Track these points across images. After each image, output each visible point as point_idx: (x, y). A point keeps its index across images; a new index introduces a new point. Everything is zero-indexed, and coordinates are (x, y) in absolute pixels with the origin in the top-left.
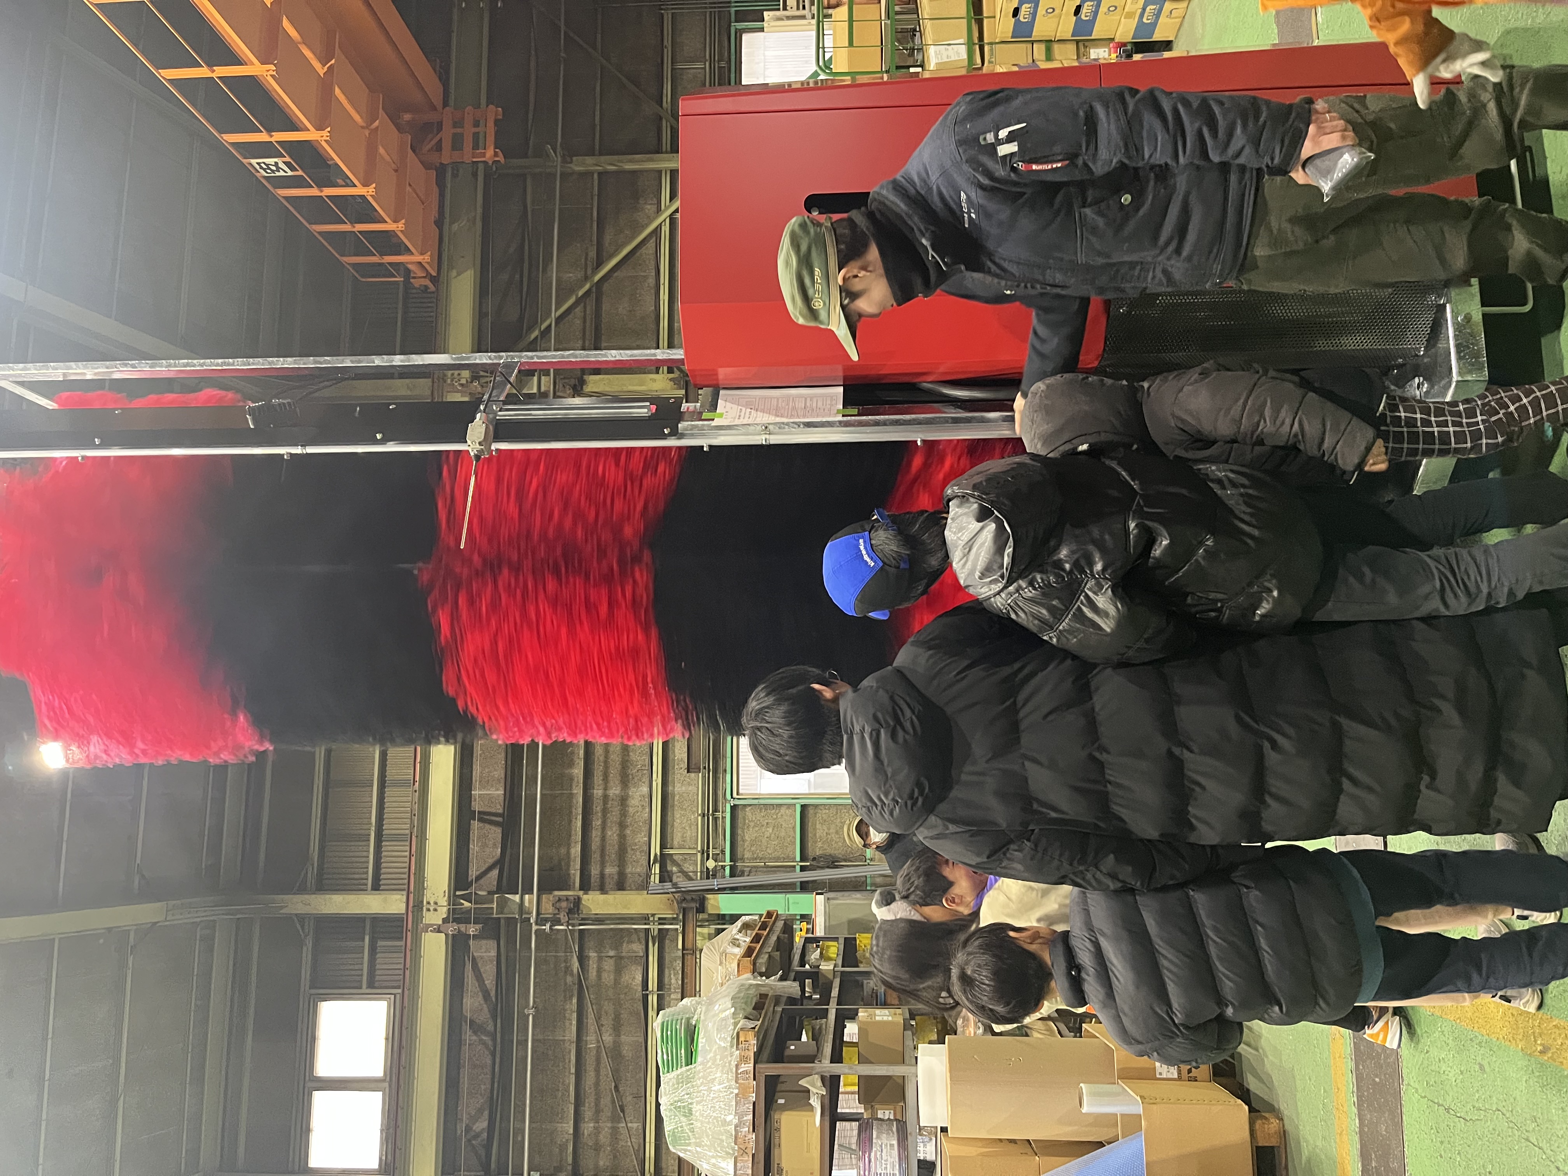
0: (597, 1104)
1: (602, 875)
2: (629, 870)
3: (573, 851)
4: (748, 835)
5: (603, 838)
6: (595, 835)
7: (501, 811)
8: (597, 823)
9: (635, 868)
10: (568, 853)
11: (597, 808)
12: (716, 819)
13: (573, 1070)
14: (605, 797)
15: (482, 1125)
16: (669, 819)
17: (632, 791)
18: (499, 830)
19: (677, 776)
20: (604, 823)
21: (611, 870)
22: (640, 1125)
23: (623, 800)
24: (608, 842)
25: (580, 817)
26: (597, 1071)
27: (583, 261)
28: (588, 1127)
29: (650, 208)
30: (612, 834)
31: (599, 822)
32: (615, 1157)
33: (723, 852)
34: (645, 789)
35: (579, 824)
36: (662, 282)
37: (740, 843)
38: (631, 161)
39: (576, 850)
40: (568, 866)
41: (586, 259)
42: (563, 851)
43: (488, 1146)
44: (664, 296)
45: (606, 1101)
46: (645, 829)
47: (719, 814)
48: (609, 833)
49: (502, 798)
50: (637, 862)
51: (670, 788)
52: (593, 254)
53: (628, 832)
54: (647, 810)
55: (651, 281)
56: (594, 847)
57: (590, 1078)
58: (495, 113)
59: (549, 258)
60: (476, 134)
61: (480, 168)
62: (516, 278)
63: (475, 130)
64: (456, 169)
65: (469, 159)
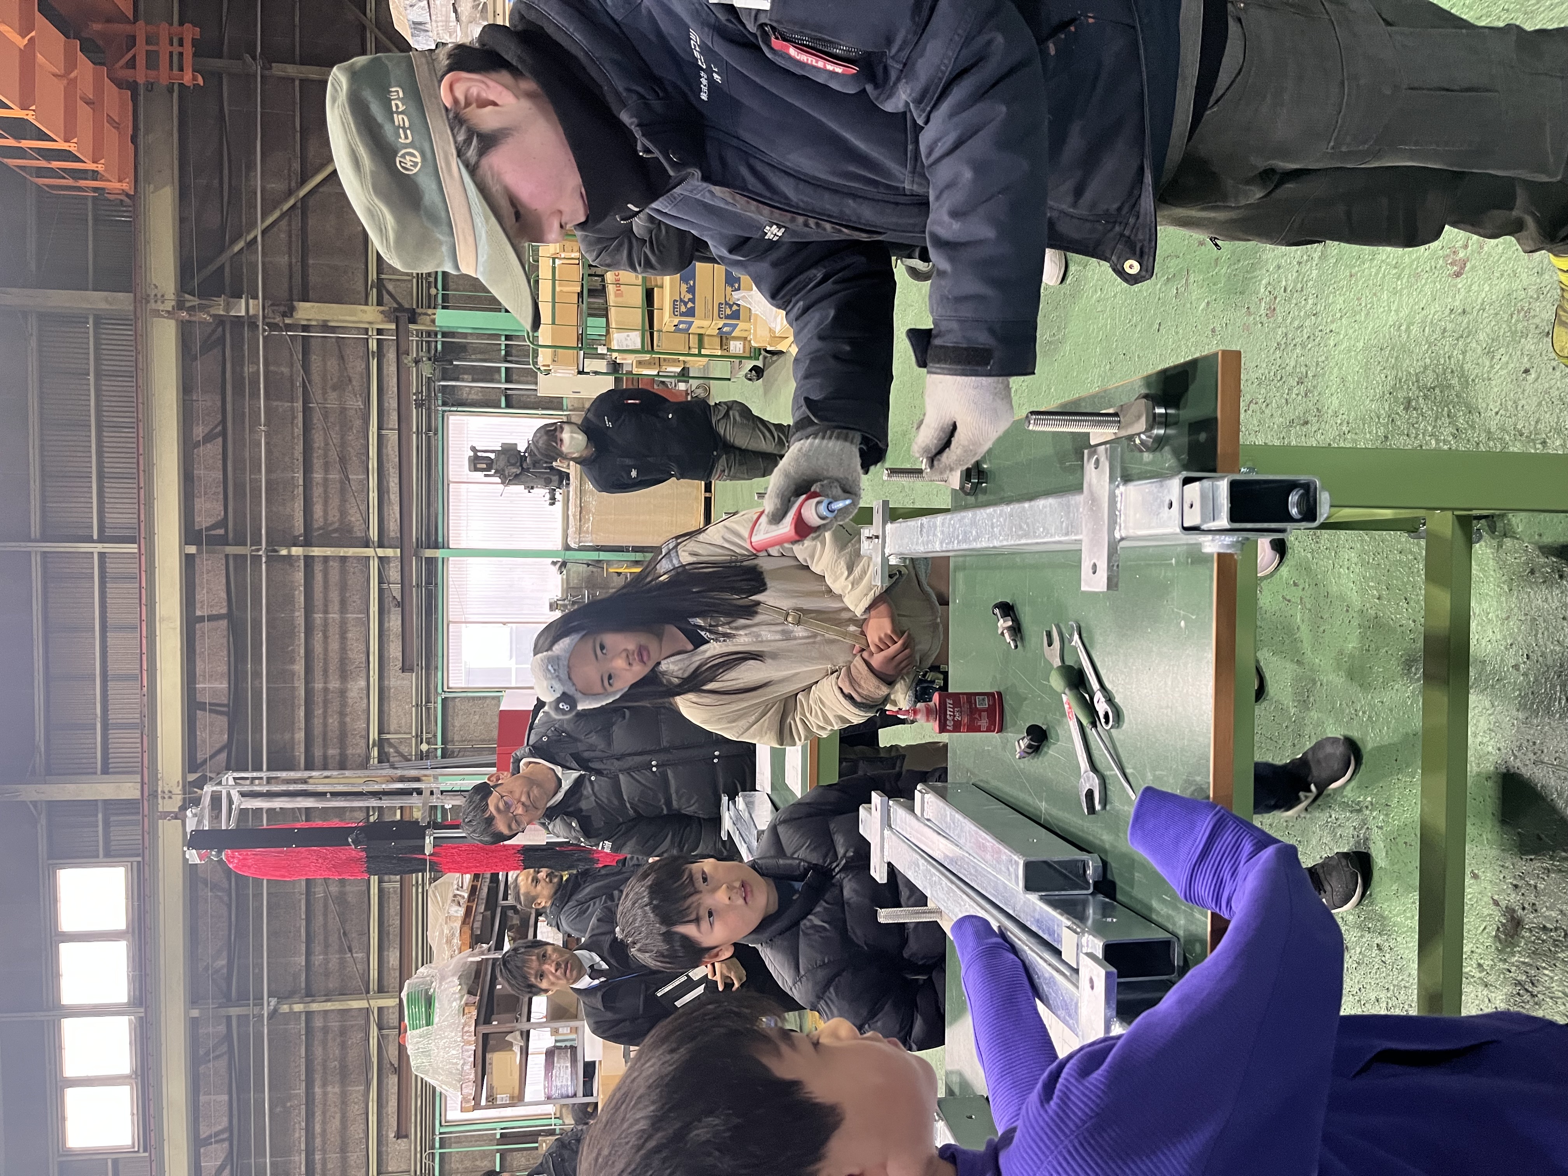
0: (326, 939)
1: (325, 757)
2: (350, 751)
3: (297, 736)
4: (457, 722)
5: (325, 725)
6: (317, 722)
7: (226, 702)
8: (318, 712)
9: (355, 750)
10: (293, 738)
11: (318, 699)
12: (428, 709)
13: (303, 917)
14: (326, 690)
15: (222, 962)
16: (386, 709)
17: (350, 685)
18: (225, 719)
19: (392, 673)
20: (325, 712)
21: (333, 752)
22: (365, 955)
23: (343, 693)
24: (329, 728)
25: (303, 708)
26: (325, 915)
27: (286, 171)
28: (318, 959)
30: (333, 721)
31: (320, 712)
32: (343, 980)
33: (435, 736)
34: (363, 683)
35: (302, 714)
37: (450, 728)
39: (300, 736)
40: (293, 749)
41: (290, 170)
42: (287, 736)
43: (229, 979)
45: (334, 939)
46: (364, 717)
47: (432, 705)
48: (331, 721)
49: (226, 692)
50: (357, 744)
51: (386, 683)
52: (296, 166)
53: (348, 719)
54: (365, 701)
56: (316, 732)
57: (319, 920)
58: (190, 32)
59: (251, 166)
60: (171, 53)
61: (176, 87)
62: (216, 182)
63: (171, 49)
64: (150, 87)
65: (164, 81)
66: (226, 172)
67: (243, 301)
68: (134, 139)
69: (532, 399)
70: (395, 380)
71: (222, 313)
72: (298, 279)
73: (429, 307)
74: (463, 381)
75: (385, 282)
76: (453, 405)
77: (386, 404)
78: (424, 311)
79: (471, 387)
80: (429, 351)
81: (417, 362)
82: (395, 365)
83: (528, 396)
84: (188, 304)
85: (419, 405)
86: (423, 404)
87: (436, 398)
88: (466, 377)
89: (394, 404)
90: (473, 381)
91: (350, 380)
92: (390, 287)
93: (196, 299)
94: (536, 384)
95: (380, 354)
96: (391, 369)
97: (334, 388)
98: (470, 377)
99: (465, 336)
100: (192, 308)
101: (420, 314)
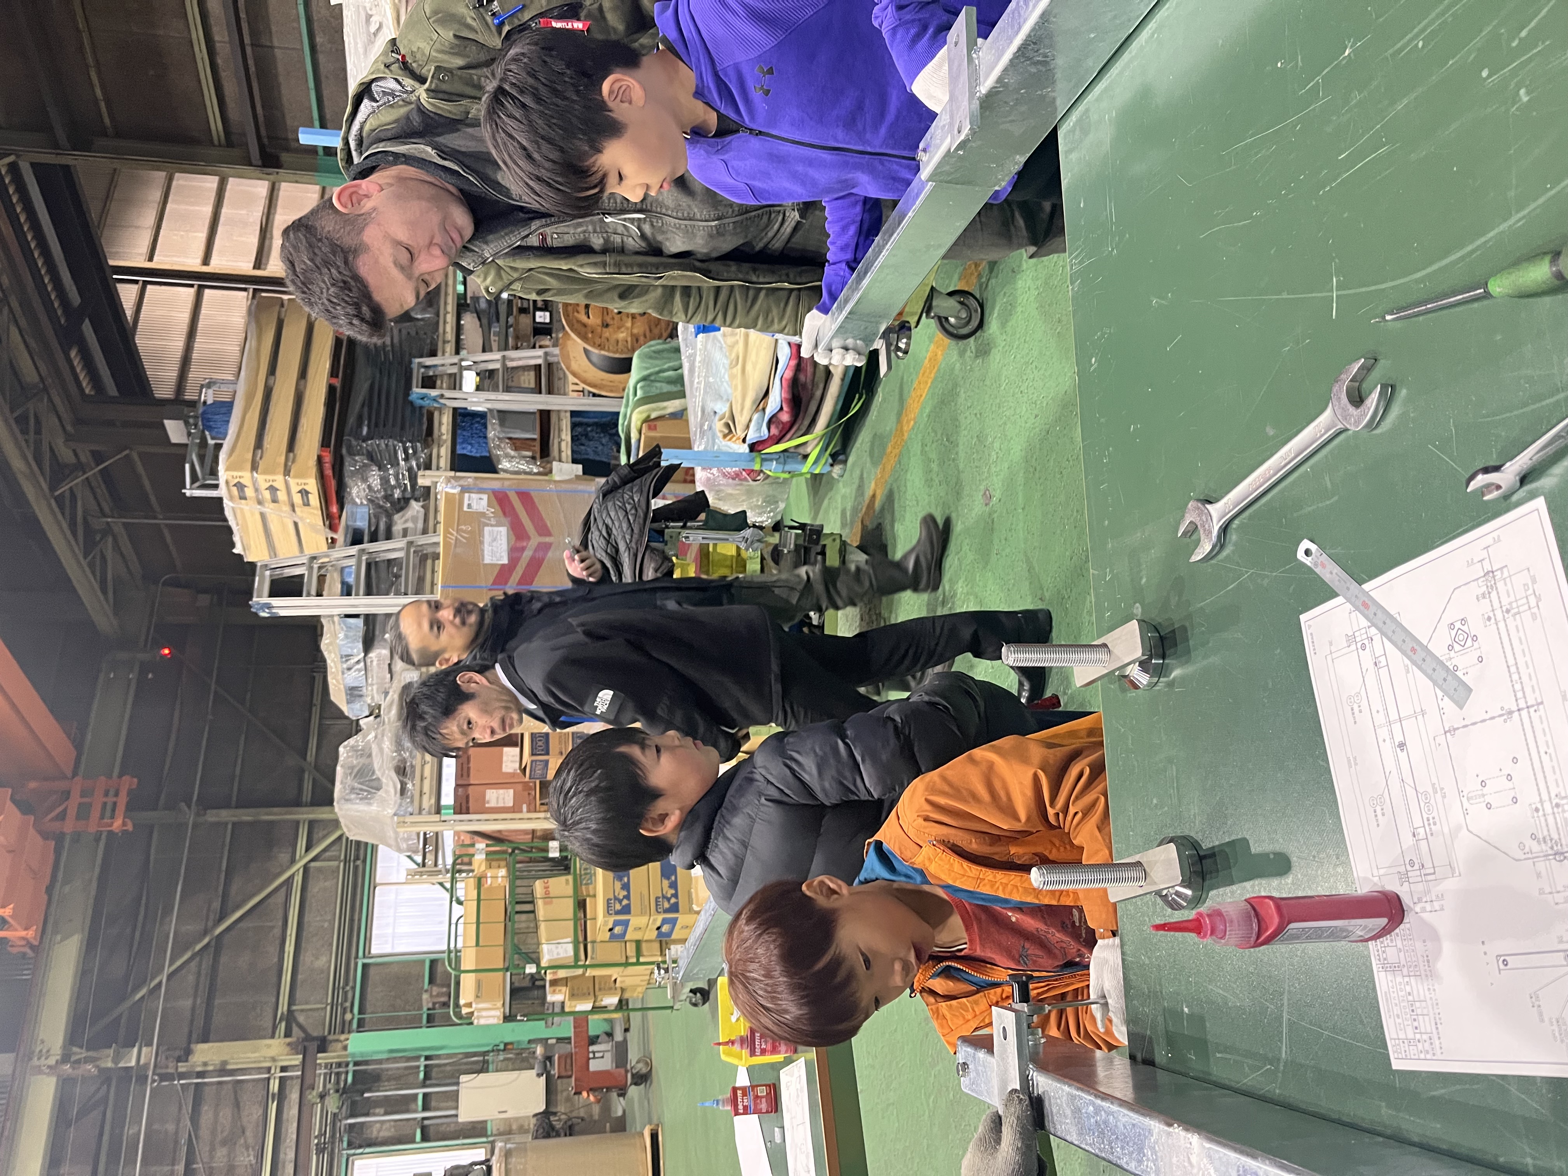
27: (205, 911)
29: (284, 857)
36: (289, 933)
38: (267, 814)
41: (209, 910)
44: (290, 948)
52: (216, 905)
55: (277, 931)
58: (129, 782)
59: (168, 910)
60: (105, 804)
61: (104, 836)
62: (128, 931)
63: (105, 800)
64: (77, 837)
65: (92, 829)
66: (141, 918)
67: (135, 1050)
68: (49, 890)
69: (452, 1128)
70: (295, 1125)
71: (110, 1065)
72: (200, 1022)
73: (343, 1032)
74: (375, 1115)
75: (297, 1014)
76: (360, 1147)
77: (282, 1156)
78: (336, 1037)
79: (383, 1122)
80: (338, 1083)
81: (322, 1097)
82: (297, 1107)
83: (448, 1124)
84: (73, 1058)
85: (320, 1150)
86: (325, 1148)
87: (341, 1140)
88: (377, 1111)
89: (291, 1155)
90: (386, 1113)
91: (243, 1132)
92: (301, 1019)
93: (84, 1051)
94: (457, 1108)
95: (281, 1096)
96: (292, 1112)
97: (224, 1143)
98: (382, 1111)
99: (380, 1062)
100: (78, 1062)
101: (331, 1042)
